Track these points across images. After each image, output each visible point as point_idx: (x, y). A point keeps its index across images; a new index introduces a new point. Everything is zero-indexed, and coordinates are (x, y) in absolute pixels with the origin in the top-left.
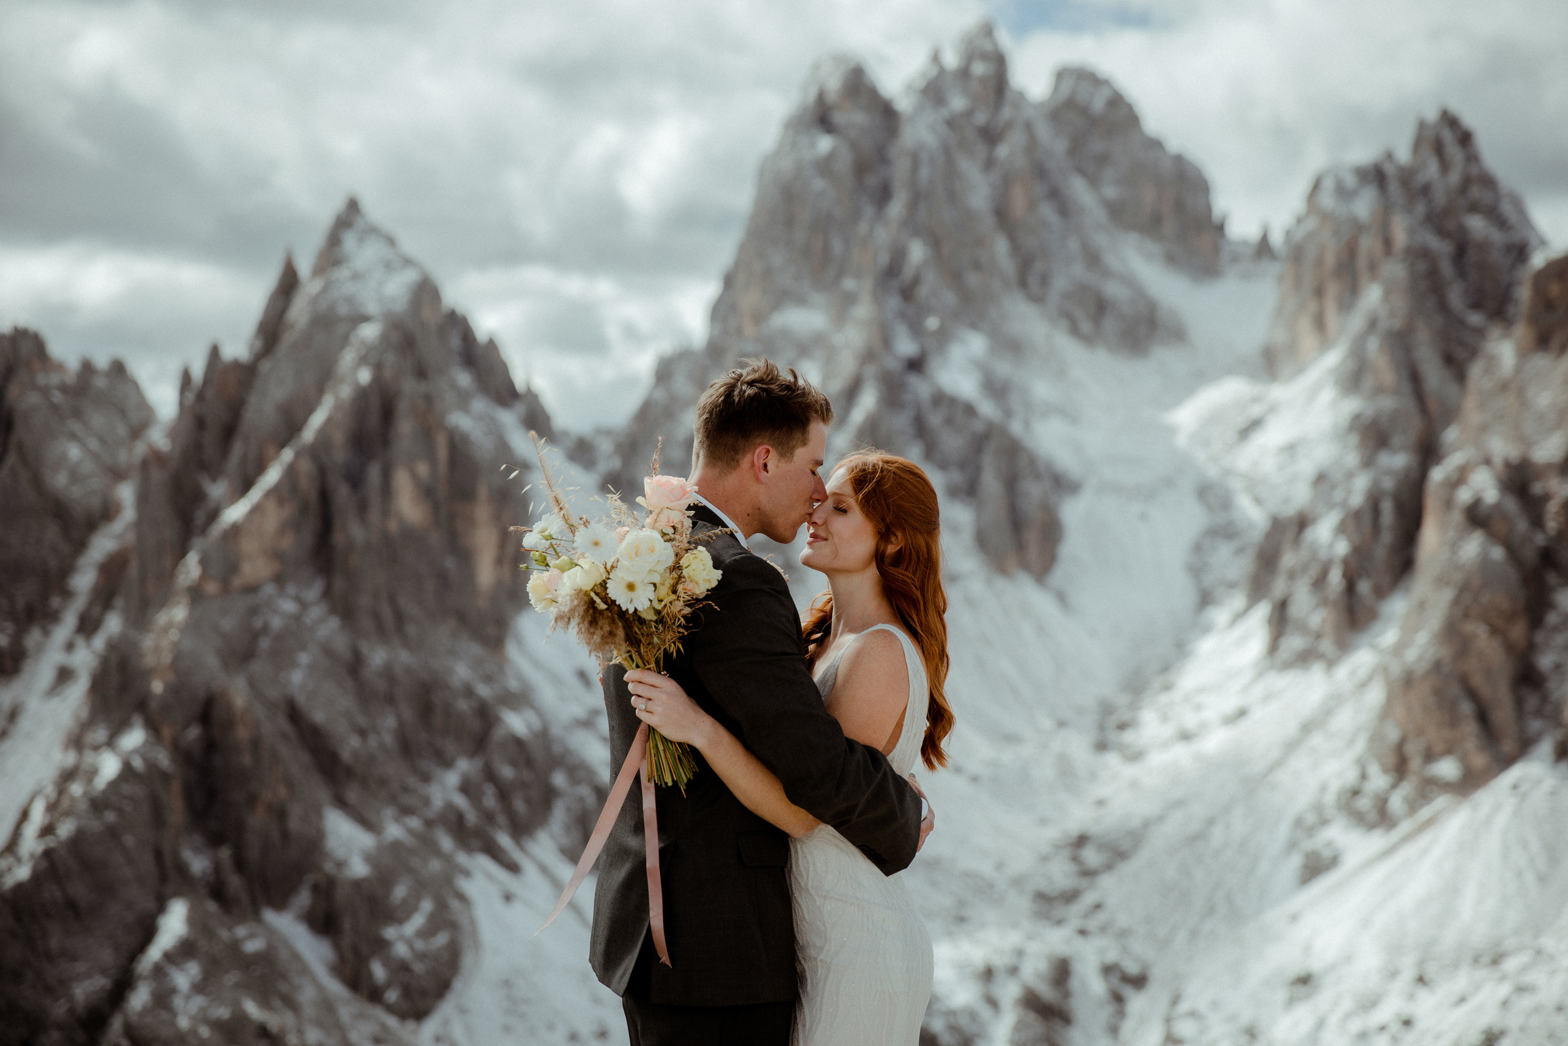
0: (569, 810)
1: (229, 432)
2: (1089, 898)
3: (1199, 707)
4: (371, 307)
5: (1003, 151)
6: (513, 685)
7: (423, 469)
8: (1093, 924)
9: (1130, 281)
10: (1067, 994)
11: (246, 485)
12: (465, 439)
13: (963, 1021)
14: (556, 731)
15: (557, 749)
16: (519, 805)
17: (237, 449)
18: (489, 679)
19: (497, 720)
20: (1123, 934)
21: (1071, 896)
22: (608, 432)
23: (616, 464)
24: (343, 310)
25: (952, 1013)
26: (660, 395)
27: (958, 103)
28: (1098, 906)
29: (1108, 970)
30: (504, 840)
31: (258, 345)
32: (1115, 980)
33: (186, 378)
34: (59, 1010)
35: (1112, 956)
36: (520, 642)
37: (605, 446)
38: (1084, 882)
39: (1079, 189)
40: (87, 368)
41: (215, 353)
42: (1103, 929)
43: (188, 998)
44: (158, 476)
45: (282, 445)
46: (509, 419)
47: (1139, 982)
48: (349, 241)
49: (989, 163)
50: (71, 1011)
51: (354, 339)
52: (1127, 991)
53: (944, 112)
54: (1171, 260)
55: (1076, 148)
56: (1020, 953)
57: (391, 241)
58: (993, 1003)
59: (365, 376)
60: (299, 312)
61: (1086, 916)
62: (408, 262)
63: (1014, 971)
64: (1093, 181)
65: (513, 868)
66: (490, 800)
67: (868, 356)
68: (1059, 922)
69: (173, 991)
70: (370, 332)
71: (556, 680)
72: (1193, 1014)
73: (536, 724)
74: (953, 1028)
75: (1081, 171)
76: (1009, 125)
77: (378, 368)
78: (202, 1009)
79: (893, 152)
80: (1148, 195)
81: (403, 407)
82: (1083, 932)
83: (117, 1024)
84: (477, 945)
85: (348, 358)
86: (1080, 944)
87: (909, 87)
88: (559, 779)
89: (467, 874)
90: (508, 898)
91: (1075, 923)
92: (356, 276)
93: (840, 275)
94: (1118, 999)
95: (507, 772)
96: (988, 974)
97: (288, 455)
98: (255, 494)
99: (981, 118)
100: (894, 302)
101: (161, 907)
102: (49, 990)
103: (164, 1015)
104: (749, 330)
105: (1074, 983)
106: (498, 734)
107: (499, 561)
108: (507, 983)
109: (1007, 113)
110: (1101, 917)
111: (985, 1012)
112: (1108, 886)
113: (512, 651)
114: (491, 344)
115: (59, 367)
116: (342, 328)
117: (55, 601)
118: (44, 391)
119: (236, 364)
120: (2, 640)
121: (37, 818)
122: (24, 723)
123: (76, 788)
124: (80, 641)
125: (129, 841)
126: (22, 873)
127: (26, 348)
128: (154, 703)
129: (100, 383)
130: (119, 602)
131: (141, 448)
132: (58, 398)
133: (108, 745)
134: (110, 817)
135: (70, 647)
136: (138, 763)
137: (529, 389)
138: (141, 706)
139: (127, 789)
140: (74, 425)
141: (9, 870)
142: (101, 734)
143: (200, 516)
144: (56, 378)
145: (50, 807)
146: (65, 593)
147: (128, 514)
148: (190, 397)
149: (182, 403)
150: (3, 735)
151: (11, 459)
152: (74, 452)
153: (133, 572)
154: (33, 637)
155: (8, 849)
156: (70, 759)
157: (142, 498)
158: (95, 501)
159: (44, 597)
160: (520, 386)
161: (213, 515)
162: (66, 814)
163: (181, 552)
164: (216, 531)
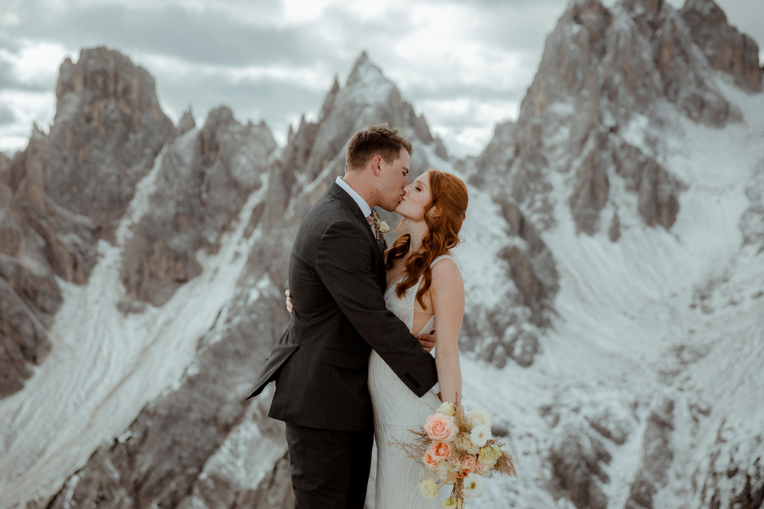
1: (307, 154)
2: (684, 374)
3: (740, 290)
4: (370, 100)
5: (659, 32)
8: (686, 386)
9: (717, 93)
10: (672, 417)
11: (315, 176)
13: (623, 426)
17: (312, 160)
20: (699, 392)
21: (676, 373)
22: (472, 158)
23: (475, 171)
24: (358, 101)
25: (618, 422)
26: (496, 142)
27: (639, 10)
28: (688, 378)
29: (691, 407)
31: (322, 115)
32: (695, 411)
33: (291, 130)
34: (231, 396)
35: (694, 401)
37: (471, 163)
38: (682, 367)
39: (695, 51)
40: (250, 124)
41: (303, 118)
42: (690, 389)
44: (278, 172)
45: (331, 159)
46: (429, 150)
47: (706, 413)
48: (362, 70)
49: (653, 38)
51: (363, 114)
52: (701, 417)
53: (633, 15)
54: (738, 84)
55: (694, 31)
56: (651, 397)
57: (380, 71)
58: (637, 419)
60: (340, 101)
61: (683, 382)
62: (387, 81)
63: (648, 405)
64: (702, 47)
67: (591, 126)
68: (670, 385)
70: (369, 111)
72: (731, 429)
74: (619, 429)
75: (697, 42)
76: (663, 20)
79: (608, 32)
80: (728, 53)
82: (681, 390)
86: (679, 394)
87: (617, 4)
91: (677, 385)
92: (364, 86)
93: (580, 89)
94: (696, 420)
96: (635, 405)
97: (333, 164)
98: (319, 180)
99: (650, 17)
100: (604, 102)
102: (228, 388)
104: (538, 113)
105: (676, 412)
109: (662, 15)
110: (690, 383)
111: (634, 423)
112: (694, 370)
114: (422, 117)
115: (238, 123)
116: (358, 109)
117: (234, 224)
118: (232, 134)
119: (312, 125)
120: (212, 239)
121: (224, 315)
122: (220, 275)
123: (241, 303)
124: (244, 241)
125: (262, 327)
126: (218, 338)
127: (225, 115)
128: (273, 269)
129: (255, 130)
130: (260, 225)
131: (271, 160)
132: (238, 137)
133: (254, 286)
134: (254, 316)
135: (240, 243)
136: (266, 294)
137: (438, 137)
138: (267, 270)
139: (262, 305)
140: (244, 149)
141: (212, 336)
142: (251, 280)
143: (294, 189)
144: (237, 128)
145: (230, 310)
146: (238, 220)
147: (265, 187)
148: (292, 137)
149: (289, 140)
150: (212, 280)
151: (218, 163)
152: (243, 160)
153: (266, 213)
154: (225, 238)
155: (213, 328)
156: (239, 291)
157: (271, 181)
158: (251, 182)
159: (230, 222)
160: (434, 136)
161: (300, 189)
162: (236, 314)
163: (286, 205)
164: (301, 196)
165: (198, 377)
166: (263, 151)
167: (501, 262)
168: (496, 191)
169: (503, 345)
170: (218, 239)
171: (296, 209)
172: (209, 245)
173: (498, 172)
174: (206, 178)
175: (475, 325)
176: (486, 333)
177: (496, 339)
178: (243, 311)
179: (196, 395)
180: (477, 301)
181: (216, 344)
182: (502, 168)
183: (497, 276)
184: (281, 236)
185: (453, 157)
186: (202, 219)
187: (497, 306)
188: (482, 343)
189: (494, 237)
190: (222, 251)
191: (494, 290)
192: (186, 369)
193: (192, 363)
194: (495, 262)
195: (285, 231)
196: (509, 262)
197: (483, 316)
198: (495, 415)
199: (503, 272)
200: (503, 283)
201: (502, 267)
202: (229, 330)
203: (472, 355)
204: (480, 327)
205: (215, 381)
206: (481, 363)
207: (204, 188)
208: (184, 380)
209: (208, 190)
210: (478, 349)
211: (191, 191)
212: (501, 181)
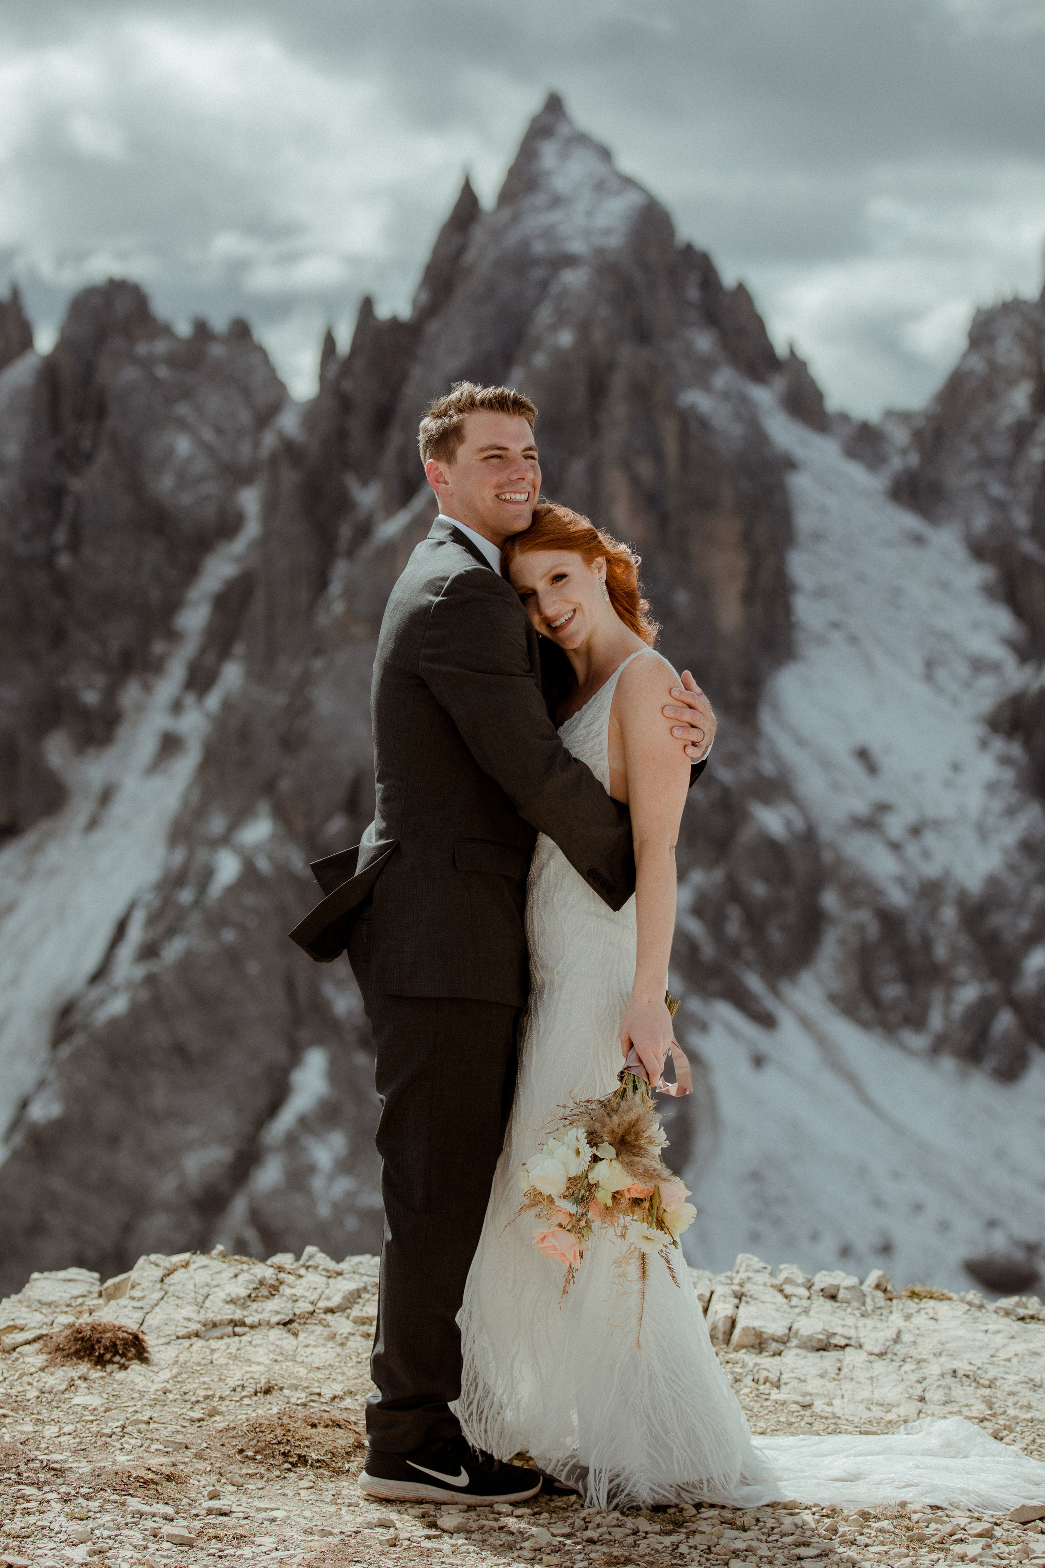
0: (842, 942)
4: (577, 247)
6: (768, 768)
7: (645, 468)
11: (406, 494)
12: (704, 424)
14: (826, 833)
15: (827, 857)
16: (775, 936)
18: (732, 760)
19: (745, 816)
22: (904, 417)
23: (914, 460)
24: (539, 248)
26: (977, 364)
30: (754, 983)
31: (424, 297)
33: (329, 346)
34: (165, 1187)
36: (776, 708)
37: (900, 436)
40: (202, 329)
41: (367, 306)
43: (331, 1178)
44: (290, 478)
46: (765, 397)
48: (549, 154)
50: (181, 1188)
51: (555, 289)
57: (605, 154)
59: (566, 338)
60: (482, 251)
62: (629, 182)
65: (767, 1021)
66: (734, 928)
69: (312, 1169)
70: (576, 279)
71: (826, 764)
73: (800, 824)
77: (584, 329)
78: (351, 1195)
81: (619, 382)
83: (239, 1207)
84: (716, 1121)
85: (544, 315)
88: (830, 900)
89: (704, 1027)
90: (759, 1061)
92: (557, 202)
95: (759, 889)
98: (420, 502)
101: (295, 1058)
102: (154, 1160)
103: (299, 1200)
106: (746, 836)
107: (748, 597)
108: (755, 1176)
113: (767, 720)
114: (741, 291)
115: (166, 330)
116: (538, 274)
117: (158, 647)
118: (146, 364)
119: (395, 324)
120: (91, 697)
121: (135, 934)
122: (119, 809)
123: (186, 896)
124: (190, 699)
125: (253, 968)
126: (118, 1005)
127: (122, 306)
128: (285, 785)
129: (217, 351)
130: (239, 649)
131: (269, 440)
132: (162, 372)
133: (225, 840)
134: (229, 936)
135: (177, 708)
136: (263, 865)
137: (792, 353)
138: (269, 788)
139: (249, 899)
140: (183, 409)
141: (102, 1002)
142: (217, 824)
143: (345, 531)
144: (161, 347)
145: (152, 920)
146: (173, 636)
147: (252, 529)
148: (333, 370)
149: (322, 378)
150: (93, 824)
151: (103, 457)
152: (183, 445)
153: (258, 607)
154: (131, 694)
155: (100, 975)
156: (179, 857)
157: (270, 507)
158: (209, 511)
159: (145, 642)
160: (781, 349)
161: (365, 530)
162: (171, 932)
163: (321, 582)
164: (367, 551)
165: (60, 1126)
166: (245, 417)
167: (999, 744)
168: (981, 522)
169: (1014, 1004)
170: (111, 694)
171: (350, 594)
172: (84, 714)
173: (987, 462)
174: (69, 506)
175: (927, 943)
176: (961, 971)
177: (993, 988)
178: (195, 918)
179: (58, 1184)
180: (931, 870)
181: (114, 1022)
182: (1000, 447)
183: (992, 788)
184: (306, 680)
185: (844, 417)
186: (58, 637)
187: (993, 881)
188: (948, 1000)
189: (979, 665)
190: (123, 732)
191: (983, 832)
192: (24, 1105)
193: (42, 1084)
194: (984, 744)
195: (318, 664)
196: (1028, 745)
197: (949, 914)
198: (992, 1224)
199: (1008, 775)
200: (1011, 812)
201: (1005, 761)
202: (150, 980)
203: (918, 1041)
204: (941, 952)
205: (113, 1141)
206: (948, 1063)
207: (61, 536)
208: (18, 1139)
209: (74, 545)
210: (936, 1021)
211: (22, 549)
212: (997, 490)
